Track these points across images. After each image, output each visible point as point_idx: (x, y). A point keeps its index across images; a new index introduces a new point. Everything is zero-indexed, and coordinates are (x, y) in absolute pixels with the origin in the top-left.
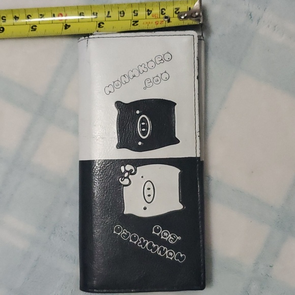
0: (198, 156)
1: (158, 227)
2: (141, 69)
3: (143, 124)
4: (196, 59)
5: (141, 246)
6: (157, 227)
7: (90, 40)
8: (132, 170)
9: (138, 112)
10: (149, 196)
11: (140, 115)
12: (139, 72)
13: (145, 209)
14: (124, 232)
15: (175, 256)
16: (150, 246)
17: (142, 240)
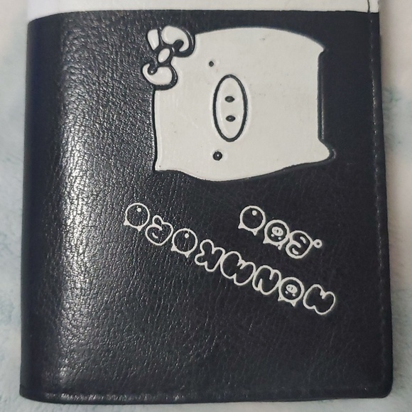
1: (256, 210)
5: (206, 264)
6: (251, 210)
8: (182, 43)
10: (231, 118)
13: (218, 156)
14: (155, 222)
15: (305, 295)
16: (231, 265)
17: (207, 247)
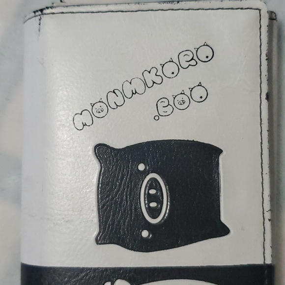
0: (269, 261)
2: (149, 78)
3: (152, 192)
4: (264, 57)
7: (44, 18)
9: (141, 167)
11: (145, 173)
12: (146, 84)
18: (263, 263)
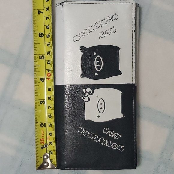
0: (134, 83)
1: (107, 128)
2: (98, 25)
3: (98, 61)
4: (134, 19)
5: (96, 140)
6: (106, 128)
7: (64, 5)
8: (91, 92)
9: (95, 54)
10: (101, 108)
12: (96, 27)
13: (99, 117)
14: (85, 131)
15: (118, 147)
16: (102, 140)
17: (96, 137)
18: (132, 83)
